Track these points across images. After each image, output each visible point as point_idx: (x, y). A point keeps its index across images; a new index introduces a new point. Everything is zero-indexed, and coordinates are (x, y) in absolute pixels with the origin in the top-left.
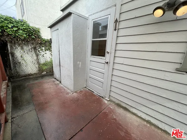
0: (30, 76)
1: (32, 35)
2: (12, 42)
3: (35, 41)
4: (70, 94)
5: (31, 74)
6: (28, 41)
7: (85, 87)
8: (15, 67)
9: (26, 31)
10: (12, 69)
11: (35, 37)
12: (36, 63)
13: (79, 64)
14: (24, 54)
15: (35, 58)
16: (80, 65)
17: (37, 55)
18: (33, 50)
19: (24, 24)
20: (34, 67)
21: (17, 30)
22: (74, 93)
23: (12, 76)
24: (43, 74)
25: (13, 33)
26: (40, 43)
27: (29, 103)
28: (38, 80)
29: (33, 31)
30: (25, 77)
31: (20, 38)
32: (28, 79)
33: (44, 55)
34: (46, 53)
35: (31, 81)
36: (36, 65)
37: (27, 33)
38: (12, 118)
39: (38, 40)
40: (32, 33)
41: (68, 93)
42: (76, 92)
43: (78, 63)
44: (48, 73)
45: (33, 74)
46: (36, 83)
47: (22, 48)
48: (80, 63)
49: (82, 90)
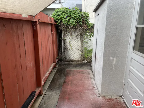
0: (72, 62)
1: (80, 21)
2: (65, 30)
3: (82, 27)
4: (95, 96)
5: (74, 60)
6: (76, 28)
7: (121, 96)
8: (64, 52)
9: (75, 19)
10: (62, 53)
11: (82, 23)
12: (79, 50)
13: (113, 60)
14: (72, 40)
15: (80, 44)
16: (114, 62)
17: (82, 42)
18: (79, 36)
19: (75, 12)
20: (77, 54)
21: (69, 19)
22: (100, 97)
23: (61, 59)
24: (83, 62)
25: (66, 22)
26: (85, 29)
27: (59, 88)
28: (77, 68)
29: (82, 18)
30: (68, 63)
31: (70, 26)
32: (70, 64)
33: (89, 42)
34: (90, 40)
35: (71, 68)
36: (79, 52)
37: (76, 20)
38: (45, 94)
39: (84, 26)
40: (80, 19)
41: (94, 94)
42: (103, 97)
43: (111, 58)
44: (88, 62)
45: (75, 61)
46: (73, 71)
47: (71, 35)
48: (115, 59)
49: (114, 97)
